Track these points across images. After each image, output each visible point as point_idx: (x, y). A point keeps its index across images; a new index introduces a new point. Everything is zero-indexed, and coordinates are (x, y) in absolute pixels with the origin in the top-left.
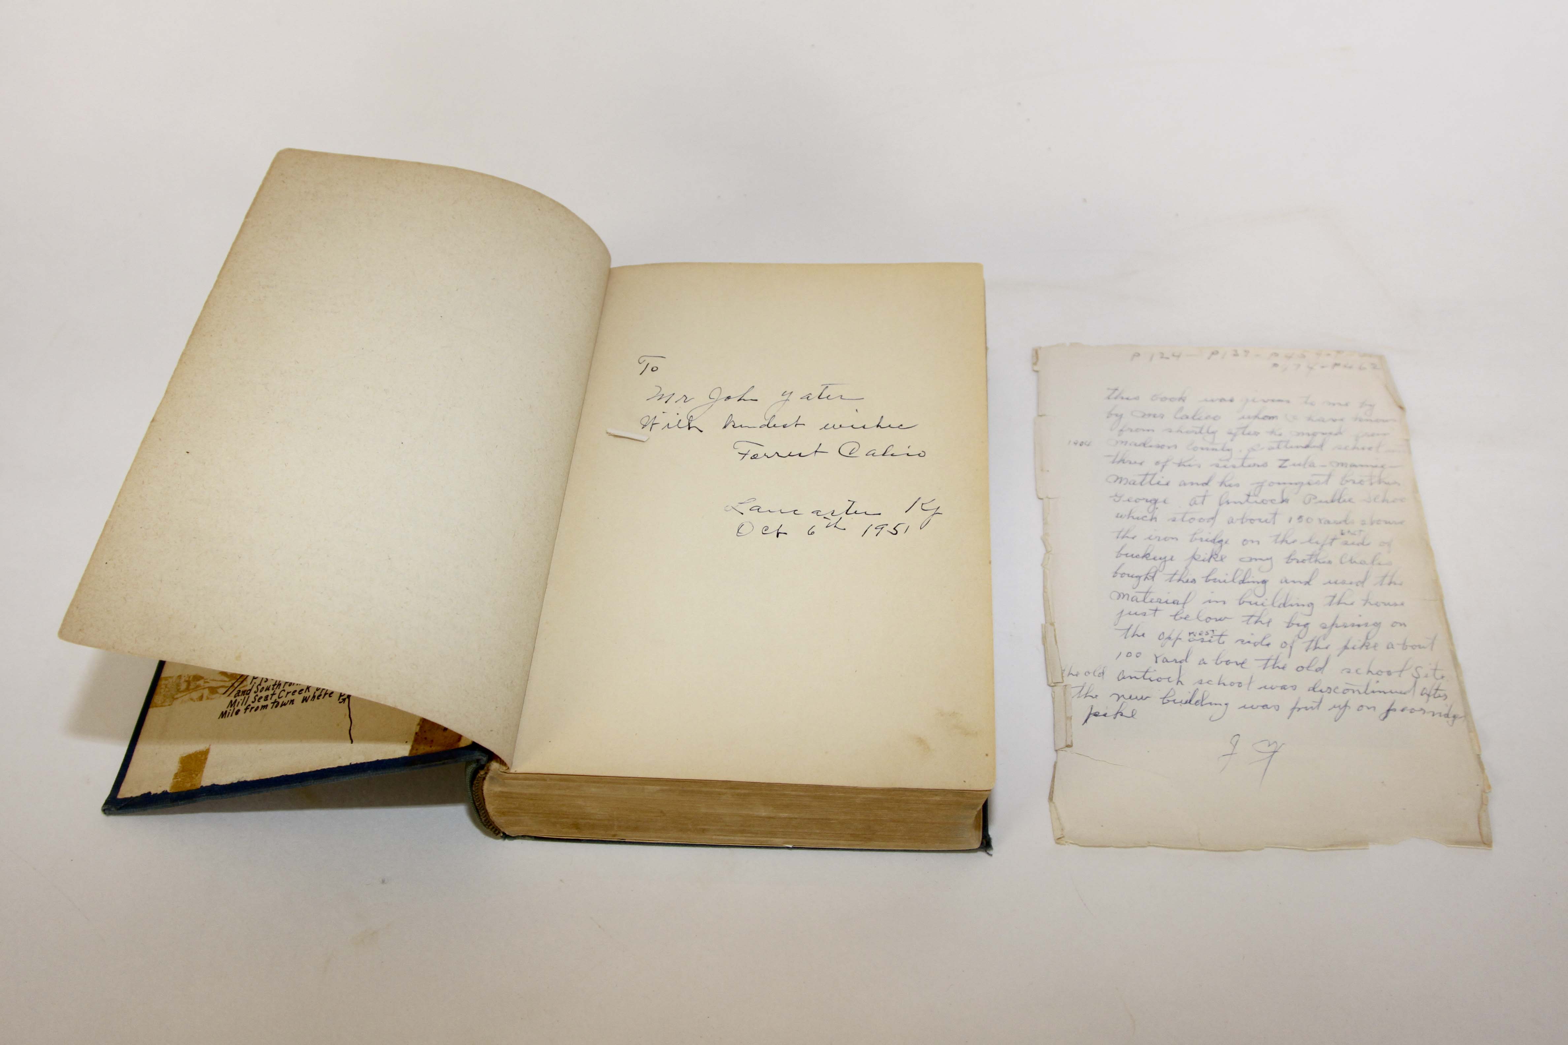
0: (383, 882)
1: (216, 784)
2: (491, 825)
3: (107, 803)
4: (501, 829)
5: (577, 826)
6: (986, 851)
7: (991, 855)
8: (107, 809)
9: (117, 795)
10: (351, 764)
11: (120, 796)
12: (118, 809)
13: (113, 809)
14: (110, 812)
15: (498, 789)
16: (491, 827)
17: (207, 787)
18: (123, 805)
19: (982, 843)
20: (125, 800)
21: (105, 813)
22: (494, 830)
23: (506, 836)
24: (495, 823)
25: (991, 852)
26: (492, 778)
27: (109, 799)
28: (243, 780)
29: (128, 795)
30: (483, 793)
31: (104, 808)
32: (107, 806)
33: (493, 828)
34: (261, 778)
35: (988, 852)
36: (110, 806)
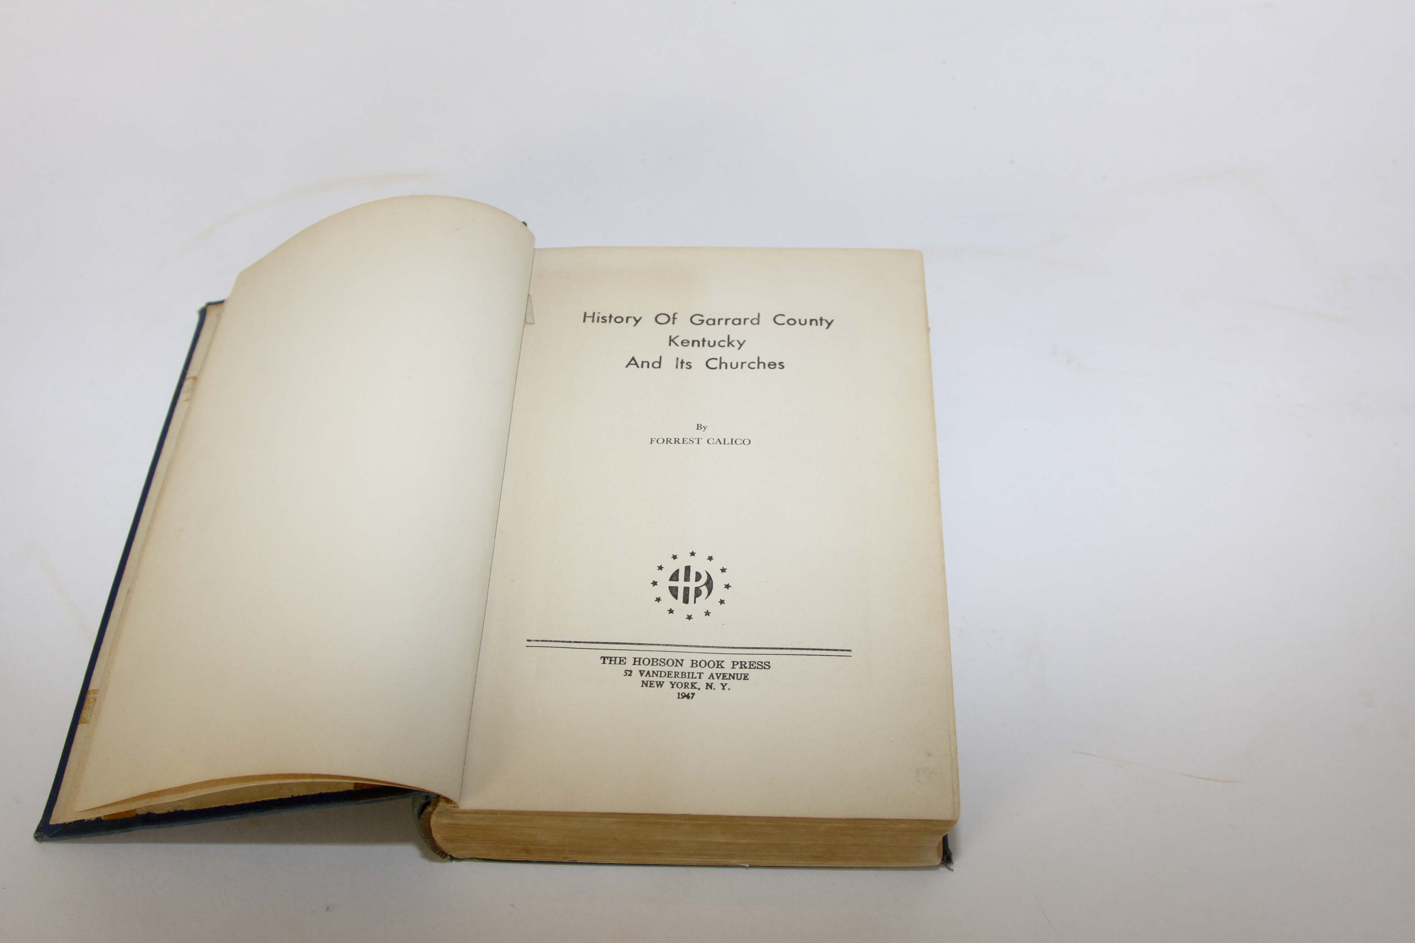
0: (328, 909)
1: (152, 812)
2: (438, 850)
3: (39, 830)
4: (448, 853)
5: (527, 851)
6: (946, 866)
7: (952, 870)
8: (39, 836)
9: (49, 822)
10: (292, 796)
11: (52, 822)
12: (51, 837)
13: (46, 837)
14: (43, 839)
15: (445, 821)
16: (438, 852)
17: (142, 815)
18: (55, 832)
19: (943, 859)
20: (58, 826)
21: (38, 840)
22: (441, 854)
23: (452, 858)
24: (442, 848)
25: (952, 867)
26: (440, 812)
27: (41, 826)
28: (180, 809)
29: (61, 821)
30: (429, 825)
31: (36, 835)
32: (39, 833)
33: (440, 852)
34: (199, 808)
35: (948, 866)
36: (43, 833)
